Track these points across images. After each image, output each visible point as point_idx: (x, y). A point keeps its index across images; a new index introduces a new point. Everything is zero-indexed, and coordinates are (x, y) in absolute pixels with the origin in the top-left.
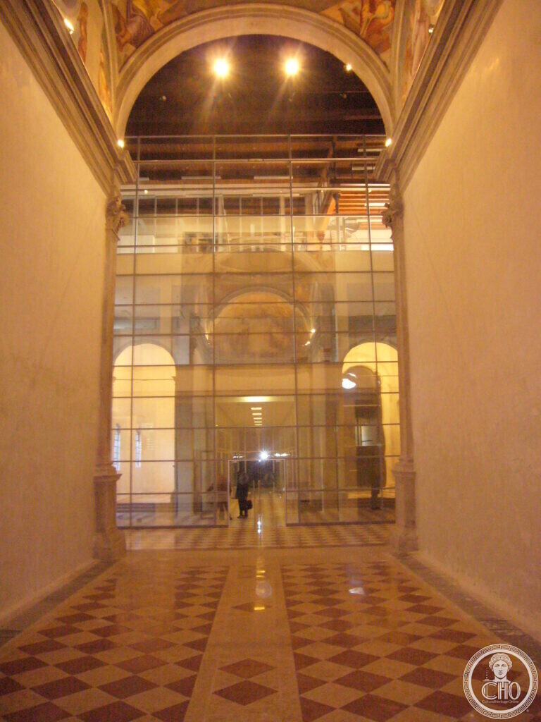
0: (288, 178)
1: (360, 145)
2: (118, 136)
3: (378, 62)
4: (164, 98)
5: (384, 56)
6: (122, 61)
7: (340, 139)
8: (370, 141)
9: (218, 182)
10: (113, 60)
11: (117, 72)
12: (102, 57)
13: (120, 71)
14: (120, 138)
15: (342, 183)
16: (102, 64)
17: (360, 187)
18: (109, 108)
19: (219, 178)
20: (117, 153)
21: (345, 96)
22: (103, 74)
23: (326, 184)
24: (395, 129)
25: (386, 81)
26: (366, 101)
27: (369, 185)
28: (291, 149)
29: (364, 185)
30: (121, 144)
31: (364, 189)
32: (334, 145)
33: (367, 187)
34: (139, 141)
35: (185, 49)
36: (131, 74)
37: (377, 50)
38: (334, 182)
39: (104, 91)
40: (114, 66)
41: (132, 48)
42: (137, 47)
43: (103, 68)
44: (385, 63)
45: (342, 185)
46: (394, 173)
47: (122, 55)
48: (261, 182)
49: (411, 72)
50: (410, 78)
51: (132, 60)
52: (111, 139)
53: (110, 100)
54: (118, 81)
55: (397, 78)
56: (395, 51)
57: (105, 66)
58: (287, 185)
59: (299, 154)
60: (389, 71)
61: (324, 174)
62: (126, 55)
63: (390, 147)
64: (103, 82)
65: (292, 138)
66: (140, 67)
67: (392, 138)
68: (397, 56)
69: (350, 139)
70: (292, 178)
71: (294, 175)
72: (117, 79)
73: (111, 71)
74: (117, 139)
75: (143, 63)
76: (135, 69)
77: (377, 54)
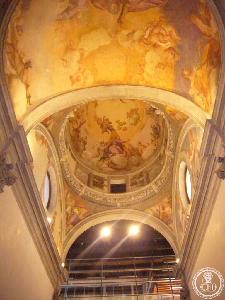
0: (134, 276)
1: (164, 260)
2: (62, 262)
3: (168, 228)
4: (82, 244)
5: (171, 226)
6: (67, 231)
7: (155, 258)
8: (169, 258)
9: (104, 279)
10: (64, 231)
11: (65, 235)
12: (60, 230)
13: (66, 235)
14: (63, 262)
15: (159, 278)
16: (59, 233)
17: (167, 280)
18: (60, 250)
19: (104, 277)
20: (61, 269)
21: (156, 241)
22: (59, 237)
23: (151, 279)
24: (180, 254)
25: (173, 235)
26: (165, 242)
27: (171, 279)
28: (135, 263)
29: (169, 279)
30: (63, 265)
31: (169, 281)
32: (153, 261)
33: (170, 280)
34: (70, 261)
35: (92, 226)
36: (70, 236)
37: (167, 223)
38: (155, 278)
39: (59, 243)
40: (64, 233)
41: (72, 226)
42: (74, 226)
43: (60, 234)
44: (171, 228)
45: (159, 279)
46: (182, 275)
47: (68, 228)
48: (123, 279)
49: (182, 232)
50: (182, 234)
51: (71, 230)
52: (59, 263)
53: (61, 246)
54: (65, 238)
55: (177, 234)
56: (174, 223)
57: (60, 233)
58: (134, 280)
59: (139, 266)
60: (173, 231)
61: (150, 274)
62: (69, 229)
63: (179, 263)
64: (59, 240)
65: (135, 258)
66: (74, 233)
67: (179, 259)
68: (176, 226)
69: (160, 258)
70: (136, 276)
71: (137, 275)
72: (64, 238)
73: (63, 235)
74: (62, 263)
75: (75, 232)
76: (72, 234)
77: (167, 225)
